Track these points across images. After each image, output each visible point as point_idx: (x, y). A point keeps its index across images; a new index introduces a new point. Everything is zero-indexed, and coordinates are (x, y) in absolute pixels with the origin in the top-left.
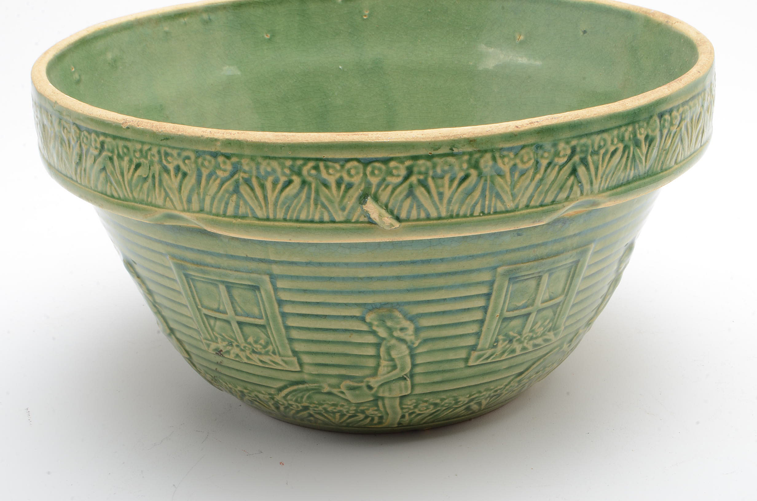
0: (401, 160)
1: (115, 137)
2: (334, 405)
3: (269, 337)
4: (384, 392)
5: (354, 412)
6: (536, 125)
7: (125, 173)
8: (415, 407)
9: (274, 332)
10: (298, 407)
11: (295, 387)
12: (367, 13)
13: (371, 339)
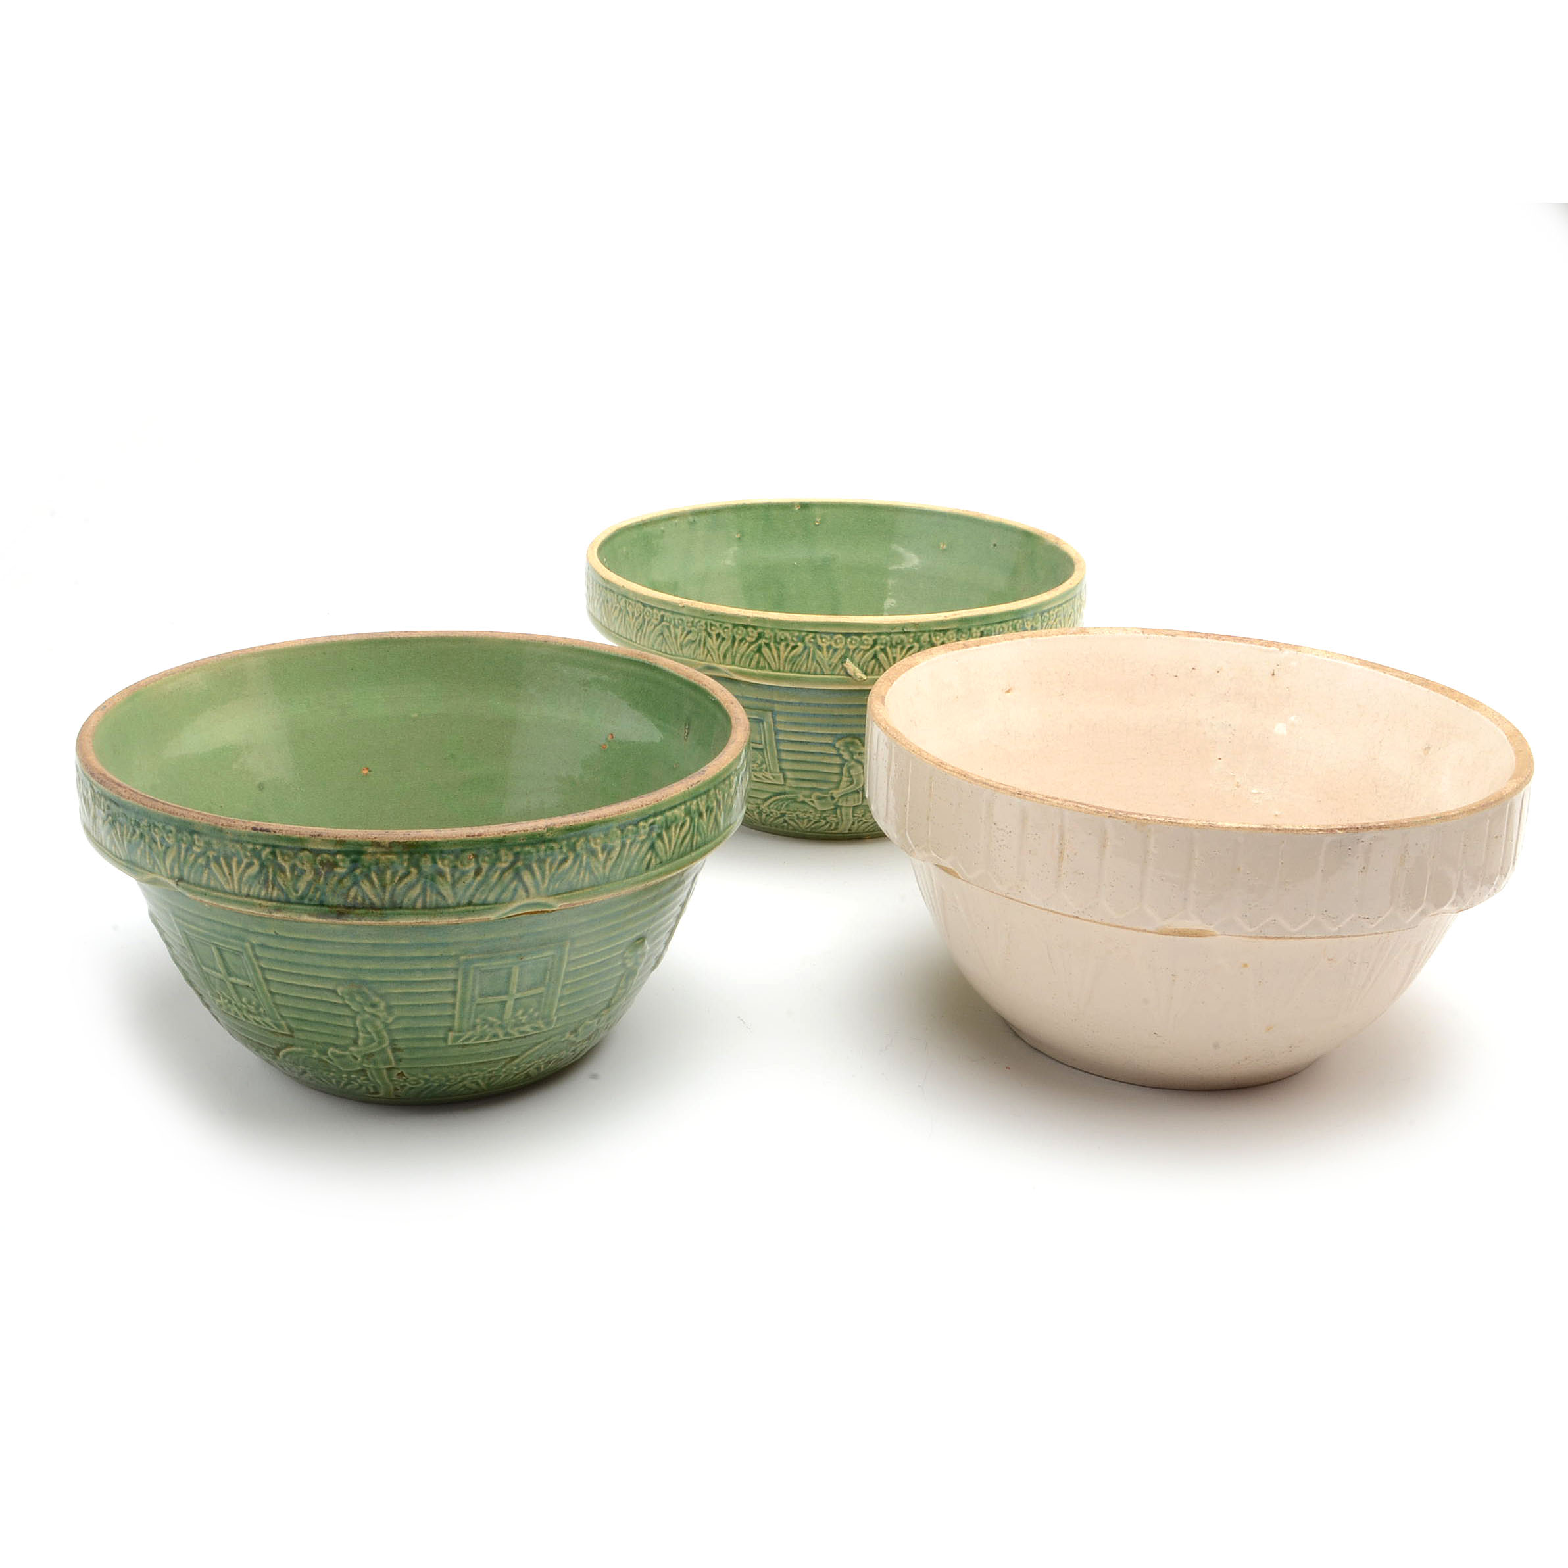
0: (870, 635)
1: (673, 612)
2: (804, 812)
3: (764, 758)
4: (842, 802)
5: (818, 818)
6: (958, 616)
7: (679, 636)
8: (863, 816)
9: (769, 754)
10: (777, 813)
11: (778, 797)
12: (818, 520)
13: (838, 761)
